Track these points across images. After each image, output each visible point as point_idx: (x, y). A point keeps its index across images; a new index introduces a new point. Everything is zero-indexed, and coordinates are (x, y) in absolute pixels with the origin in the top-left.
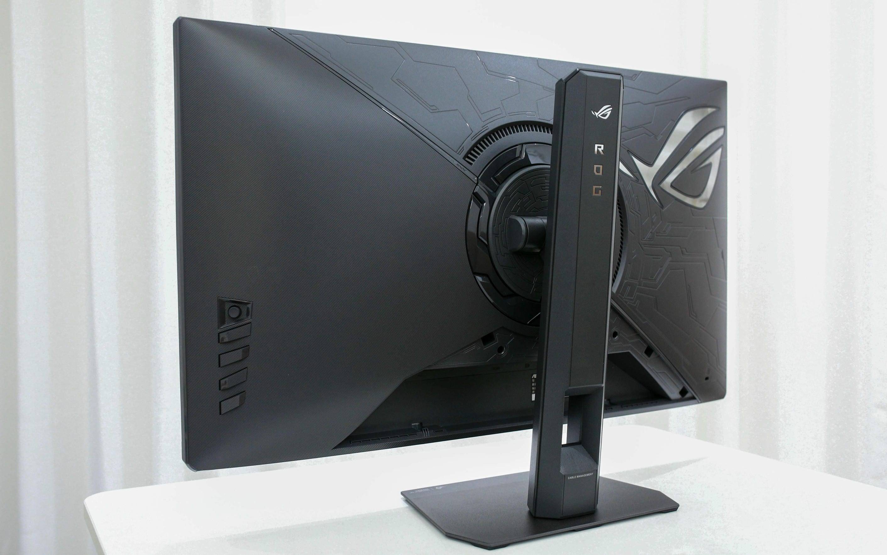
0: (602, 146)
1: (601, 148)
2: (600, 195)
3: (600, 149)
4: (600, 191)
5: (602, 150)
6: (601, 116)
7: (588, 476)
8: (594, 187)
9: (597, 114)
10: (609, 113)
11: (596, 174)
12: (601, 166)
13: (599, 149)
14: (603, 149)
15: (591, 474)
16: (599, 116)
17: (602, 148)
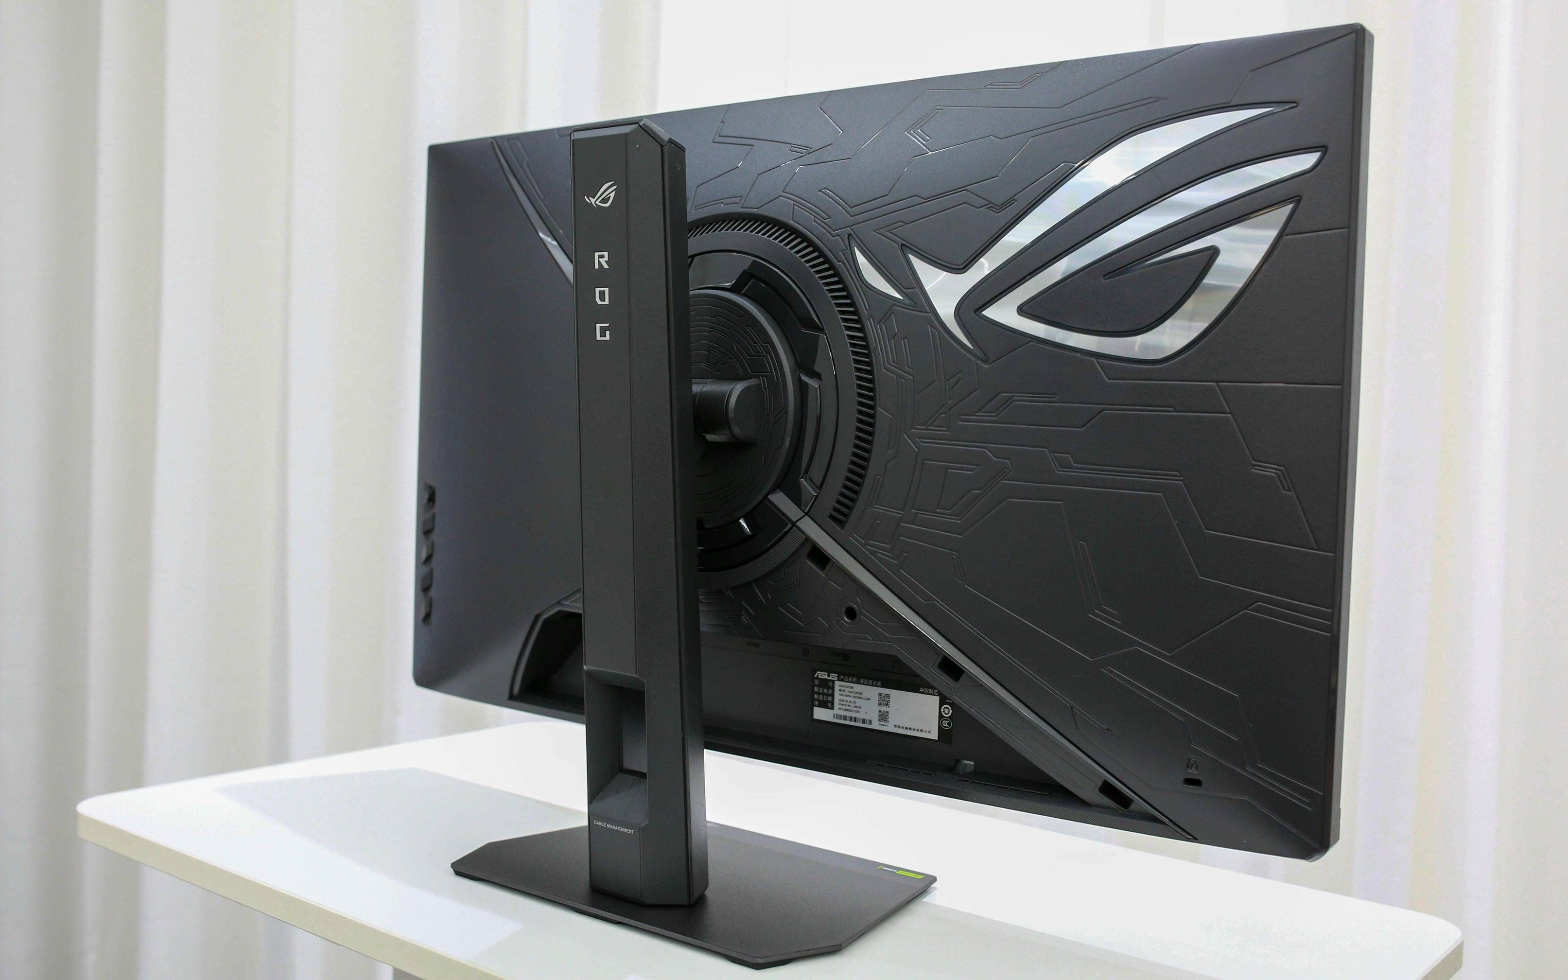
0: (606, 254)
1: (604, 257)
2: (608, 338)
3: (602, 261)
4: (608, 333)
5: (605, 261)
6: (600, 202)
7: (626, 833)
8: (598, 326)
9: (593, 200)
10: (612, 195)
11: (599, 302)
12: (607, 290)
13: (600, 259)
14: (607, 260)
15: (630, 831)
16: (597, 203)
17: (606, 258)
